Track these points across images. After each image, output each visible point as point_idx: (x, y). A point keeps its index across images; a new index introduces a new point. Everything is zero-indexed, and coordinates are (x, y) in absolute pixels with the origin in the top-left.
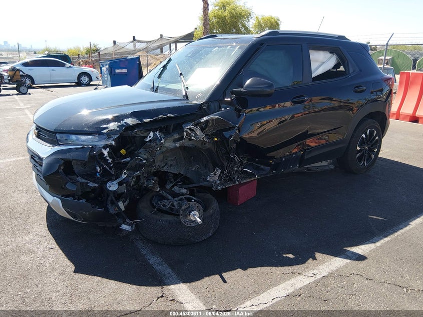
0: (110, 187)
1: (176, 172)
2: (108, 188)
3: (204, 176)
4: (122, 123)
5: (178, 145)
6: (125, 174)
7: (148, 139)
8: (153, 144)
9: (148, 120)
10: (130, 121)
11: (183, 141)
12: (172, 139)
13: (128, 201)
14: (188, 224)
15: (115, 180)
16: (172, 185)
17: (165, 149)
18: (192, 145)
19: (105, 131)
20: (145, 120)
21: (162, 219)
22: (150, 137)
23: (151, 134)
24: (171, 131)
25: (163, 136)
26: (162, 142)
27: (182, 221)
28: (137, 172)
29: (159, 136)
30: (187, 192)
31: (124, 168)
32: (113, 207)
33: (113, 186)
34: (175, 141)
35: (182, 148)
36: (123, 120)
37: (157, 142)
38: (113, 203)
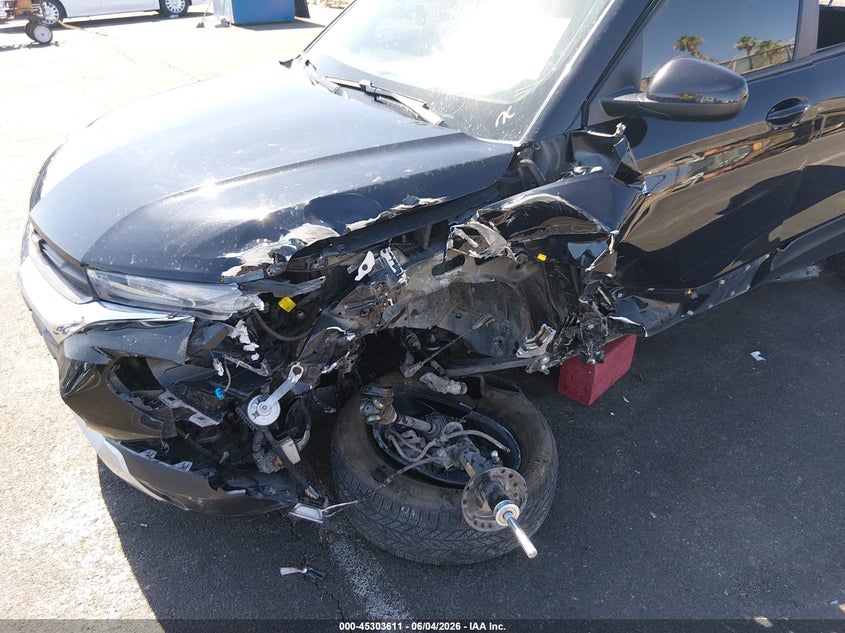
0: (256, 414)
1: (426, 325)
2: (252, 417)
3: (503, 334)
4: (284, 241)
5: (445, 280)
6: (297, 371)
7: (361, 274)
8: (373, 289)
9: (361, 224)
10: (309, 233)
11: (460, 269)
12: (429, 267)
13: (306, 435)
14: (483, 525)
15: (271, 393)
16: (417, 367)
17: (410, 296)
18: (486, 276)
19: (233, 272)
20: (352, 227)
21: (406, 502)
22: (365, 268)
23: (370, 260)
24: (426, 244)
25: (404, 260)
26: (401, 281)
27: (468, 517)
28: (330, 364)
29: (391, 263)
30: (462, 390)
31: (292, 358)
32: (270, 456)
33: (264, 412)
34: (437, 271)
35: (457, 287)
36: (285, 233)
37: (389, 282)
38: (267, 447)
